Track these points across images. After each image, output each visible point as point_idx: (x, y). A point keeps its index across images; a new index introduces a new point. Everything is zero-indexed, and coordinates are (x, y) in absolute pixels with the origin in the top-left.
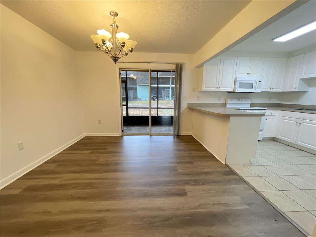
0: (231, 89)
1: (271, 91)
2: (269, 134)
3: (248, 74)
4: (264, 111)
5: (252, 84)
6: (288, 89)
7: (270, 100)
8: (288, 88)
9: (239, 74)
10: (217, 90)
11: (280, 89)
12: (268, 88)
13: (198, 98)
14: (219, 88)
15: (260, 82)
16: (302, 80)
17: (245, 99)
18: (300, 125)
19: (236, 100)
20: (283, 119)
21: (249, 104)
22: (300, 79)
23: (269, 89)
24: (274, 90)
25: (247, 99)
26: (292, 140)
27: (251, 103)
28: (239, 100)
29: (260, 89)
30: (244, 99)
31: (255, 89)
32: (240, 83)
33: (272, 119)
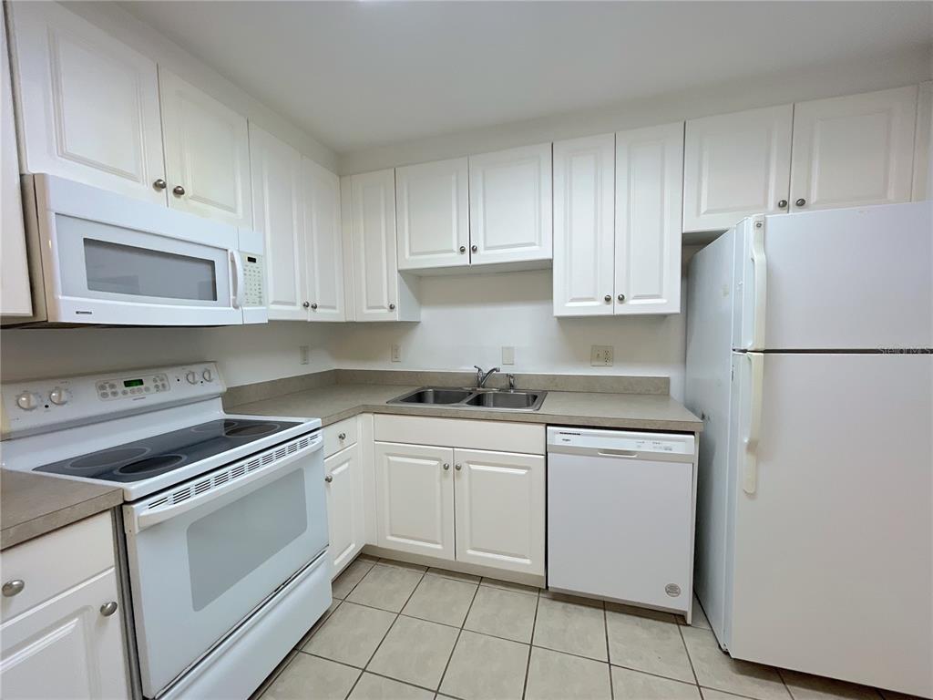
1: (310, 316)
2: (350, 545)
3: (159, 186)
5: (207, 268)
6: (366, 311)
7: (305, 361)
8: (365, 307)
9: (65, 155)
11: (337, 311)
12: (294, 304)
15: (252, 260)
16: (405, 275)
17: (180, 372)
18: (457, 477)
19: (106, 391)
20: (388, 454)
21: (212, 397)
22: (400, 272)
23: (299, 307)
24: (320, 315)
25: (198, 369)
26: (439, 547)
27: (222, 389)
28: (128, 384)
29: (261, 303)
30: (171, 374)
31: (236, 307)
32: (87, 241)
33: (347, 464)
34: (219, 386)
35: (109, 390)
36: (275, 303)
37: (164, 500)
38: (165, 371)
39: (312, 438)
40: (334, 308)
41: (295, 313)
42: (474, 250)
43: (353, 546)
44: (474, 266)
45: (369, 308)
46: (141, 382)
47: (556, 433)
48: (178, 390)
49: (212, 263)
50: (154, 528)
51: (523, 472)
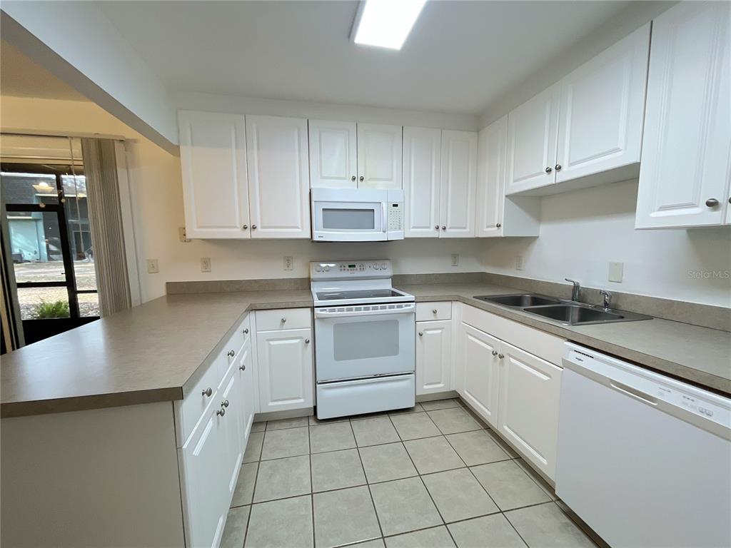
0: (300, 230)
1: (442, 235)
2: (439, 383)
3: (354, 179)
4: (406, 308)
5: (372, 213)
6: (486, 229)
7: (455, 264)
8: (485, 226)
9: (322, 177)
10: (246, 235)
11: (468, 230)
12: (429, 227)
13: (206, 263)
14: (254, 228)
15: (395, 205)
16: (512, 197)
17: (371, 263)
18: (502, 364)
19: (342, 268)
20: (468, 333)
21: (387, 278)
22: (506, 196)
23: (433, 229)
24: (451, 233)
25: (379, 263)
26: (489, 414)
27: (392, 274)
28: (350, 266)
29: (399, 228)
30: (367, 264)
31: (384, 232)
32: (323, 209)
33: (440, 331)
34: (389, 273)
35: (343, 268)
36: (414, 227)
37: (325, 310)
38: (363, 262)
39: (406, 306)
40: (465, 228)
41: (431, 233)
42: (558, 168)
43: (441, 385)
44: (559, 183)
45: (488, 227)
46: (354, 266)
47: (571, 349)
48: (369, 271)
49: (373, 210)
50: (322, 319)
51: (545, 378)
